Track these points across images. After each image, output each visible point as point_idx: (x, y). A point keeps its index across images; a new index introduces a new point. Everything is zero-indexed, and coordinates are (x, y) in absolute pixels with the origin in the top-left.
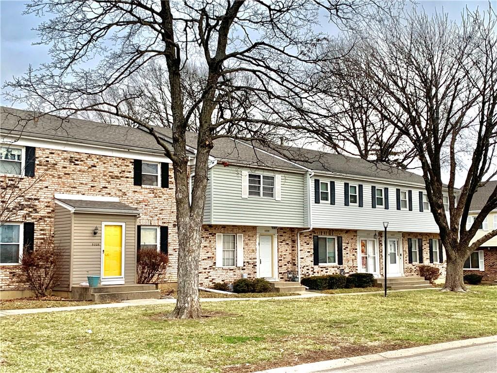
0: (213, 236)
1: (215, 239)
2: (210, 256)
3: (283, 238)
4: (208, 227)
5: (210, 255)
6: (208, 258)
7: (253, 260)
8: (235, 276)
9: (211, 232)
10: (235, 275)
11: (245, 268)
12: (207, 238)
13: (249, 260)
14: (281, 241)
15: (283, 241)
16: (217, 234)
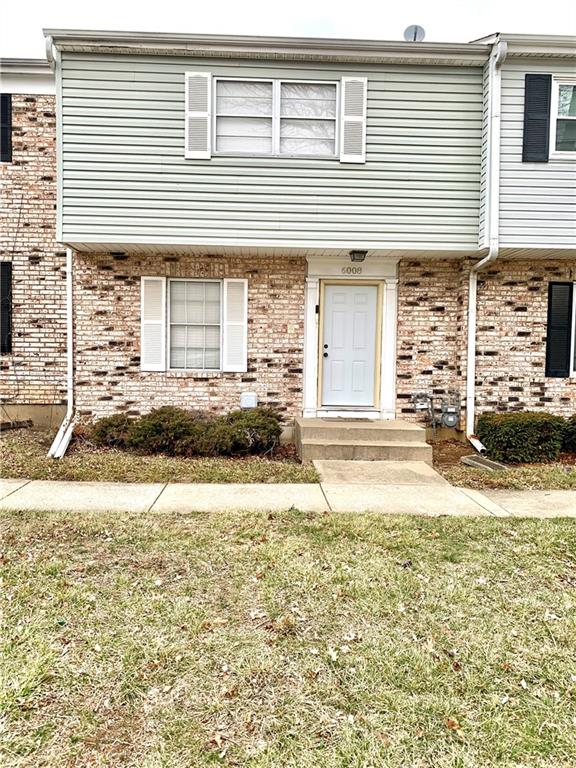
0: (129, 284)
1: (139, 291)
2: (116, 339)
3: (418, 292)
4: (111, 258)
5: (117, 335)
6: (112, 344)
7: (286, 355)
8: (213, 398)
9: (122, 274)
10: (213, 394)
11: (254, 375)
12: (106, 288)
13: (272, 356)
14: (411, 299)
15: (420, 299)
16: (143, 278)
